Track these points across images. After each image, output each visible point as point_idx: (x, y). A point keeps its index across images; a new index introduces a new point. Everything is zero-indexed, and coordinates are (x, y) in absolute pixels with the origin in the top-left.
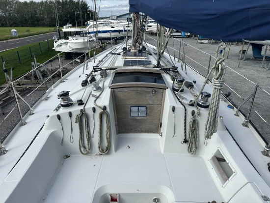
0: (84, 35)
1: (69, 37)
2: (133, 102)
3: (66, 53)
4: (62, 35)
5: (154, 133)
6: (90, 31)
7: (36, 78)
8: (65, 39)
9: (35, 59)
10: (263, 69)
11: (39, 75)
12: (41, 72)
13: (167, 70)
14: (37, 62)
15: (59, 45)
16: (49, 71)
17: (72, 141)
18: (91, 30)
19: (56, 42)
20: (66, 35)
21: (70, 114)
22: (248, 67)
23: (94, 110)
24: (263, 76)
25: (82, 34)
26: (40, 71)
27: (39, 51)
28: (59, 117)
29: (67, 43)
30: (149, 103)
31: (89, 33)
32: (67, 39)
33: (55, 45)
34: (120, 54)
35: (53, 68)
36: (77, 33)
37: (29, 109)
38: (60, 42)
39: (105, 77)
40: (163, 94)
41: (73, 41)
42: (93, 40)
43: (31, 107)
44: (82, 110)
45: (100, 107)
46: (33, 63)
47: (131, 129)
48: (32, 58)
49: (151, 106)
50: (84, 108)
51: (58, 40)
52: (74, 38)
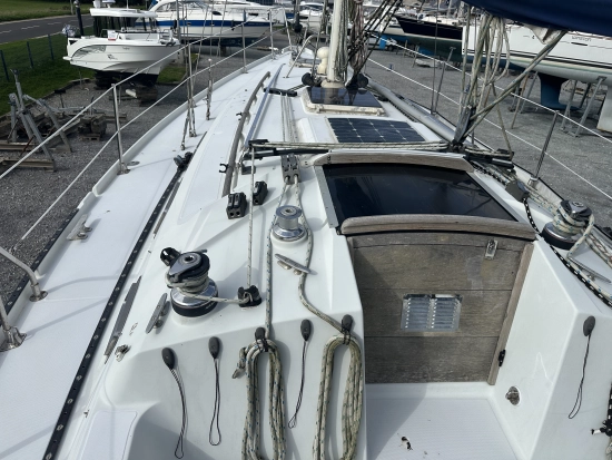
0: (148, 28)
1: (110, 32)
2: (415, 282)
3: (99, 73)
4: (88, 25)
5: (474, 380)
6: (159, 20)
7: (22, 134)
8: (98, 36)
9: (18, 84)
10: (565, 136)
11: (30, 126)
12: (37, 120)
13: (483, 161)
14: (24, 92)
15: (82, 52)
16: (57, 117)
17: (216, 439)
18: (162, 17)
19: (72, 42)
20: (101, 27)
21: (216, 347)
22: (532, 129)
23: (307, 330)
24: (567, 151)
25: (139, 24)
26: (32, 116)
27: (28, 63)
28: (170, 358)
29: (102, 48)
30: (469, 284)
31: (159, 24)
32: (104, 35)
33: (71, 49)
34: (295, 95)
35: (68, 110)
36: (129, 22)
37: (27, 278)
38: (83, 42)
39: (299, 181)
40: (518, 258)
41: (118, 42)
42: (172, 44)
43: (34, 268)
44: (260, 333)
45: (331, 321)
46: (12, 96)
47: (401, 370)
48: (10, 79)
49: (476, 294)
50: (270, 326)
51: (78, 36)
52: (122, 35)
